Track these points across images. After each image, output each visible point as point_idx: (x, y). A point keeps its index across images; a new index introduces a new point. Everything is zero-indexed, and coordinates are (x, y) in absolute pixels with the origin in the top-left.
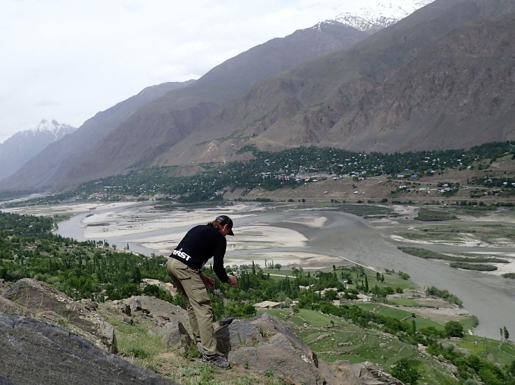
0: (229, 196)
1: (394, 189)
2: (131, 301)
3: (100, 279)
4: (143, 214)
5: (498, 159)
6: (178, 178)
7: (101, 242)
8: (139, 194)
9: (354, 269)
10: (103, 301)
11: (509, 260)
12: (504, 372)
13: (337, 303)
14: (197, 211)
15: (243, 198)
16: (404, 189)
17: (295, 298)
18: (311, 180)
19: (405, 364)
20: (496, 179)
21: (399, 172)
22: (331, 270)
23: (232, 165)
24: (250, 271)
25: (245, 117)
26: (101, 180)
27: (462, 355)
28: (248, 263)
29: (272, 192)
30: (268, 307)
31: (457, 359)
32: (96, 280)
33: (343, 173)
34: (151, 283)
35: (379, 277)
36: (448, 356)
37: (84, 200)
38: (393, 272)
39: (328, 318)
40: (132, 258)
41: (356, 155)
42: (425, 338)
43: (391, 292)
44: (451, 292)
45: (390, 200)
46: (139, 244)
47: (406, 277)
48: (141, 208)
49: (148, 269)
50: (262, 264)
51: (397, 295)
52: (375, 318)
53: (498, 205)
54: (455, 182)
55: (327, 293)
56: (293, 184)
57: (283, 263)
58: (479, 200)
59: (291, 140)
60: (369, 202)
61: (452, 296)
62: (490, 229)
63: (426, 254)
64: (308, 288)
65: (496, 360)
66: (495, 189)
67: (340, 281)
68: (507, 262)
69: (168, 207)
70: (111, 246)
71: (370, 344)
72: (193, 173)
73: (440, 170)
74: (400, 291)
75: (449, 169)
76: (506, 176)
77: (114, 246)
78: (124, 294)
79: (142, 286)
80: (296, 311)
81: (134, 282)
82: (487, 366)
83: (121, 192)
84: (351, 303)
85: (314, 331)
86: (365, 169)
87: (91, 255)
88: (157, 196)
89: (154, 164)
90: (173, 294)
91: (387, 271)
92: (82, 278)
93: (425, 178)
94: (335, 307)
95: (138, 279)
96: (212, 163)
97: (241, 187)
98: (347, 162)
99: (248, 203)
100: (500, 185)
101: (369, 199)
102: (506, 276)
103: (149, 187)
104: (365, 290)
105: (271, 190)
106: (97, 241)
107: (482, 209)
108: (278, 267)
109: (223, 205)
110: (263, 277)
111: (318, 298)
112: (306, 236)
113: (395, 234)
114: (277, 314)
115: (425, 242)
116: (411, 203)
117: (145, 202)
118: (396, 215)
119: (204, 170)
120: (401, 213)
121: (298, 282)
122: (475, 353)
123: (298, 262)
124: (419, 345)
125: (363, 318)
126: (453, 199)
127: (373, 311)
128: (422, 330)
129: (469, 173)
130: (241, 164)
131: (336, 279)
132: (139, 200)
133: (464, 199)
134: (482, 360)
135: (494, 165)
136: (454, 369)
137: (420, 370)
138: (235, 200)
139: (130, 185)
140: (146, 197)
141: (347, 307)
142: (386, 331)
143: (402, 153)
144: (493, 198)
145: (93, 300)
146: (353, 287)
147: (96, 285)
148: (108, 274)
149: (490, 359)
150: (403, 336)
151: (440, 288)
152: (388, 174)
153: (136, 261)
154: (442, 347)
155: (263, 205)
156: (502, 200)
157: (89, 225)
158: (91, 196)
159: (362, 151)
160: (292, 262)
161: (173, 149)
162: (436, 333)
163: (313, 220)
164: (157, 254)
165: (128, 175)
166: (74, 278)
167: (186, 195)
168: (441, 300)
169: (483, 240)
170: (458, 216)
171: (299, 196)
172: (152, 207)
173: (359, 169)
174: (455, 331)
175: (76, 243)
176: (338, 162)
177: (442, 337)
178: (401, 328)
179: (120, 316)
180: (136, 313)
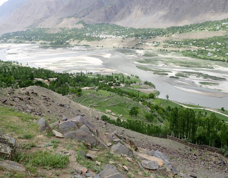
0: (72, 43)
1: (137, 43)
2: (29, 88)
3: (15, 78)
4: (34, 49)
5: (175, 33)
6: (50, 34)
7: (15, 62)
8: (32, 40)
9: (120, 74)
10: (17, 88)
12: (165, 110)
13: (112, 87)
14: (58, 49)
15: (78, 44)
16: (141, 43)
17: (97, 86)
18: (106, 38)
19: (134, 108)
20: (173, 41)
21: (139, 36)
22: (111, 75)
23: (74, 30)
24: (80, 75)
25: (80, 7)
26: (13, 33)
27: (153, 105)
28: (79, 72)
29: (90, 42)
30: (87, 89)
31: (151, 106)
32: (13, 79)
33: (119, 36)
34: (38, 80)
35: (129, 78)
36: (149, 105)
37: (5, 42)
38: (134, 75)
39: (108, 93)
40: (29, 69)
41: (124, 28)
42: (142, 99)
43: (132, 83)
44: (152, 83)
45: (135, 47)
46: (33, 63)
47: (138, 77)
48: (33, 47)
49: (36, 74)
50: (85, 72)
51: (134, 84)
52: (125, 93)
54: (159, 41)
55: (109, 83)
56: (99, 39)
57: (93, 72)
58: (166, 49)
59: (99, 20)
60: (128, 48)
61: (152, 84)
62: (168, 60)
63: (146, 69)
64: (102, 81)
65: (163, 106)
66: (172, 45)
67: (114, 79)
68: (172, 72)
69: (45, 47)
70: (19, 63)
71: (123, 102)
72: (56, 32)
73: (154, 36)
74: (135, 83)
75: (157, 36)
76: (176, 40)
77: (21, 64)
78: (27, 84)
79: (34, 81)
80: (97, 91)
81: (31, 79)
82: (160, 108)
83: (23, 39)
84: (117, 87)
85: (104, 98)
86: (127, 34)
87: (10, 68)
88: (40, 42)
89: (39, 27)
90: (48, 84)
91: (131, 75)
92: (7, 77)
93: (148, 39)
94: (112, 89)
95: (32, 78)
96: (65, 28)
97: (78, 39)
98: (121, 31)
99: (80, 46)
100: (174, 43)
101: (128, 47)
102: (171, 77)
103: (36, 37)
104: (123, 82)
105: (90, 41)
106: (13, 61)
107: (167, 52)
108: (91, 73)
109: (69, 47)
110: (85, 77)
111: (105, 86)
112: (103, 61)
113: (135, 61)
114: (90, 92)
115: (145, 64)
116: (142, 49)
117: (35, 44)
118: (137, 54)
119: (61, 31)
120: (139, 53)
121: (99, 79)
122: (157, 104)
123: (99, 71)
124: (140, 102)
125: (121, 93)
126: (158, 48)
127: (125, 90)
128: (141, 96)
129: (164, 38)
130: (77, 29)
131: (113, 78)
132: (32, 43)
133: (161, 48)
134: (159, 106)
135: (173, 35)
136: (150, 109)
137: (139, 110)
138: (75, 45)
139: (27, 36)
140: (35, 42)
141: (116, 89)
142: (129, 97)
143: (141, 28)
144: (171, 48)
145: (12, 88)
146: (119, 81)
147: (13, 81)
148: (19, 76)
149: (161, 106)
150: (135, 99)
151: (149, 81)
152: (135, 37)
153: (31, 71)
154: (147, 102)
155: (86, 48)
156: (174, 49)
157: (8, 54)
158: (9, 40)
159: (126, 26)
160: (96, 71)
161: (47, 20)
162: (145, 98)
163: (105, 55)
164: (41, 68)
165: (26, 31)
166: (3, 78)
167: (53, 42)
168: (148, 86)
169: (166, 64)
170: (158, 55)
171: (101, 44)
172: (38, 47)
173: (125, 34)
174: (152, 96)
175: (3, 62)
176: (117, 31)
177: (147, 99)
178: (134, 96)
179: (24, 96)
180: (32, 95)
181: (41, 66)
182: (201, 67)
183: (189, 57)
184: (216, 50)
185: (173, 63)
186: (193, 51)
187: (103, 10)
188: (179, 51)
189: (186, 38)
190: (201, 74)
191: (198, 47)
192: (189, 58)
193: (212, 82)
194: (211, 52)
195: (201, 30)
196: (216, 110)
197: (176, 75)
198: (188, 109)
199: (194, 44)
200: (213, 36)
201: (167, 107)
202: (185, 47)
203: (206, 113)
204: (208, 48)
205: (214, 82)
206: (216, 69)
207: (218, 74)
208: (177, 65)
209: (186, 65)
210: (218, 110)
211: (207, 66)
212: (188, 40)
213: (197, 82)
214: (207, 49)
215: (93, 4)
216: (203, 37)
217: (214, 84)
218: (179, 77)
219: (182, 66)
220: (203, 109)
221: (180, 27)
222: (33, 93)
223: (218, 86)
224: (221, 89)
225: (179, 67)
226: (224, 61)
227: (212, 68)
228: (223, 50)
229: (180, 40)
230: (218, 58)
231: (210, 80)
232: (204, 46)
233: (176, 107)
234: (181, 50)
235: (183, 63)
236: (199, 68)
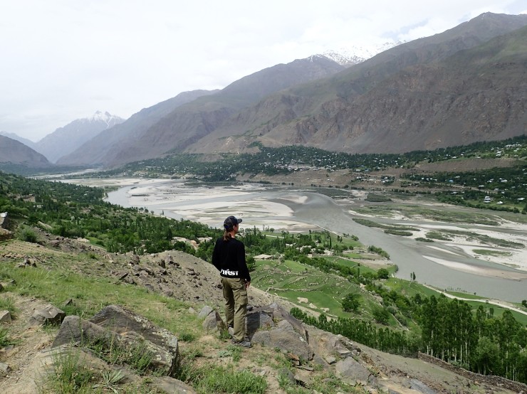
0: (240, 178)
1: (353, 179)
2: (164, 255)
3: (141, 237)
4: (176, 189)
5: (420, 162)
6: (203, 163)
7: (142, 209)
8: (173, 173)
9: (323, 233)
10: (142, 253)
12: (410, 301)
13: (310, 256)
14: (216, 188)
15: (250, 180)
16: (360, 179)
17: (282, 252)
18: (299, 170)
19: (351, 297)
20: (417, 176)
21: (357, 167)
22: (308, 233)
23: (243, 156)
24: (252, 233)
25: (255, 121)
26: (144, 161)
27: (386, 290)
28: (251, 227)
29: (271, 177)
30: (263, 259)
31: (383, 293)
32: (138, 237)
33: (320, 166)
34: (180, 240)
35: (339, 239)
36: (378, 291)
37: (130, 176)
38: (348, 235)
39: (303, 267)
40: (165, 221)
41: (330, 153)
42: (365, 279)
43: (345, 249)
44: (383, 250)
45: (350, 186)
46: (172, 211)
47: (356, 239)
48: (174, 184)
49: (178, 230)
50: (261, 228)
51: (349, 251)
52: (334, 266)
53: (417, 193)
54: (392, 176)
55: (304, 249)
56: (286, 172)
57: (276, 228)
58: (406, 189)
59: (287, 140)
60: (337, 187)
61: (383, 252)
62: (411, 209)
63: (370, 224)
64: (291, 245)
65: (406, 294)
66: (416, 182)
67: (313, 241)
68: (419, 230)
69: (195, 184)
70: (150, 212)
71: (330, 284)
72: (215, 160)
73: (383, 168)
74: (351, 248)
75: (389, 167)
76: (424, 174)
77: (152, 212)
78: (159, 248)
79: (173, 243)
80: (283, 261)
81: (167, 239)
82: (401, 297)
83: (159, 171)
84: (319, 256)
85: (294, 275)
86: (335, 164)
87: (134, 218)
88: (187, 175)
89: (186, 151)
90: (196, 249)
91: (344, 234)
92: (127, 235)
93: (373, 172)
94: (309, 259)
95: (170, 237)
96: (229, 153)
97: (251, 171)
98: (324, 158)
99: (253, 184)
100: (419, 179)
101: (337, 185)
102: (417, 239)
103: (181, 169)
104: (329, 247)
105: (270, 176)
106: (139, 207)
107: (407, 195)
108: (272, 230)
109: (236, 185)
110: (261, 237)
111: (298, 253)
112: (292, 209)
113: (351, 210)
114: (270, 264)
115: (370, 216)
116: (363, 189)
117: (178, 180)
118: (353, 197)
119: (223, 158)
120: (357, 196)
121: (286, 241)
122: (394, 289)
123: (286, 227)
124: (361, 284)
125: (326, 267)
126: (390, 187)
127: (334, 262)
128: (363, 274)
129: (401, 170)
130: (250, 155)
131: (311, 240)
132: (173, 178)
133: (396, 188)
134: (398, 294)
135: (417, 166)
136: (381, 299)
137: (360, 301)
138: (245, 181)
139: (166, 167)
140: (178, 176)
141: (316, 259)
142: (341, 275)
143: (360, 154)
144: (415, 188)
145: (135, 253)
146: (322, 245)
147: (137, 241)
148: (147, 233)
149: (403, 293)
150: (351, 278)
151: (377, 246)
152: (350, 168)
153: (168, 224)
154: (375, 285)
155: (264, 186)
156: (420, 190)
157: (133, 196)
158: (135, 173)
159: (334, 150)
160: (282, 227)
161: (200, 141)
162: (372, 276)
163: (297, 198)
164: (185, 219)
165: (165, 159)
166: (120, 236)
167: (209, 176)
168: (376, 255)
169: (406, 215)
170: (392, 199)
171: (290, 181)
172: (183, 184)
173: (331, 164)
174: (384, 275)
175: (122, 208)
176: (318, 158)
177: (375, 279)
178: (350, 273)
179: (157, 268)
180: (169, 266)
181: (186, 216)
182: (473, 222)
183: (450, 203)
184: (499, 192)
185: (421, 214)
186: (457, 194)
187: (293, 124)
188: (429, 193)
189: (442, 171)
190: (475, 234)
191: (465, 185)
192: (450, 205)
193: (499, 250)
194: (491, 196)
195: (469, 157)
196: (512, 305)
197: (427, 236)
198: (456, 300)
199: (457, 181)
200: (492, 167)
201: (414, 296)
202: (440, 187)
203: (492, 311)
204: (483, 188)
205: (502, 251)
206: (504, 226)
207: (509, 235)
208: (428, 218)
209: (446, 217)
210: (517, 305)
211: (486, 221)
212: (446, 175)
213: (469, 250)
214: (482, 191)
215: (277, 116)
216: (472, 169)
217: (502, 253)
218: (433, 240)
219: (437, 219)
220: (485, 301)
221: (430, 152)
222: (171, 263)
223: (510, 258)
224: (517, 264)
225: (431, 221)
226: (517, 211)
227: (496, 224)
228: (512, 192)
229: (430, 174)
230: (505, 206)
231: (494, 246)
232: (476, 184)
233: (433, 296)
234: (433, 191)
235: (439, 214)
236: (470, 223)
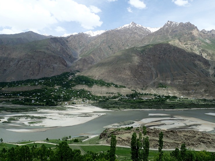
5: (4, 87)
11: (5, 117)
20: (3, 93)
53: (3, 101)
66: (2, 96)
68: (4, 118)
76: (6, 92)
100: (4, 95)
102: (3, 122)
135: (3, 89)
144: (2, 99)
156: (5, 99)
182: (28, 111)
183: (18, 104)
184: (37, 98)
185: (5, 110)
186: (21, 100)
188: (9, 101)
189: (14, 91)
190: (29, 116)
191: (24, 97)
192: (18, 105)
193: (38, 121)
194: (34, 100)
195: (26, 85)
196: (43, 141)
197: (8, 120)
199: (21, 95)
200: (34, 89)
202: (13, 98)
203: (36, 146)
204: (31, 97)
205: (39, 121)
206: (39, 111)
207: (41, 114)
208: (8, 112)
209: (16, 111)
211: (33, 110)
212: (16, 92)
213: (26, 123)
214: (31, 98)
216: (27, 90)
217: (39, 122)
218: (11, 121)
219: (13, 112)
220: (33, 143)
221: (9, 83)
223: (42, 123)
224: (44, 125)
225: (10, 113)
226: (43, 105)
227: (36, 111)
228: (42, 98)
229: (9, 92)
230: (39, 104)
231: (36, 119)
232: (29, 96)
234: (11, 100)
235: (13, 109)
236: (26, 112)
